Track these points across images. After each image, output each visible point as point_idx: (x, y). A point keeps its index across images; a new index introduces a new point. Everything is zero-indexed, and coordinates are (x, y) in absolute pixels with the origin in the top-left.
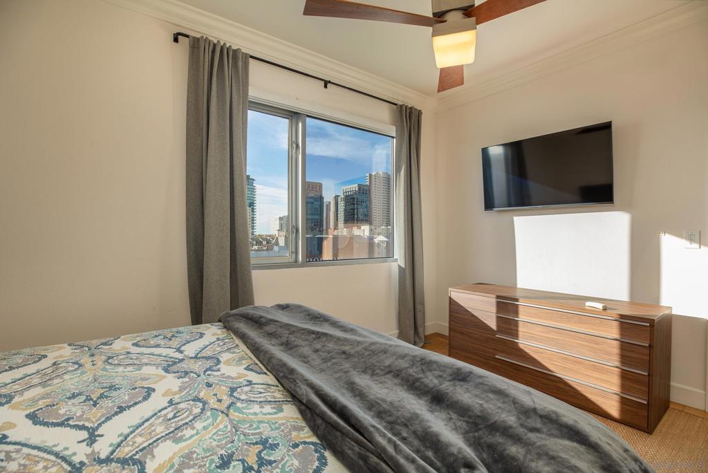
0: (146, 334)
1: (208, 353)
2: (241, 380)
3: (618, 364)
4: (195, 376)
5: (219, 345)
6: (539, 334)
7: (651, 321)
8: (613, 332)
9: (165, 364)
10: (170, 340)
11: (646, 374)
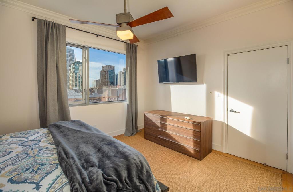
0: (17, 133)
1: (38, 139)
2: (45, 147)
3: (192, 138)
4: (29, 146)
5: (43, 136)
6: (171, 128)
7: (201, 123)
8: (191, 127)
9: (20, 143)
10: (26, 135)
11: (199, 141)
